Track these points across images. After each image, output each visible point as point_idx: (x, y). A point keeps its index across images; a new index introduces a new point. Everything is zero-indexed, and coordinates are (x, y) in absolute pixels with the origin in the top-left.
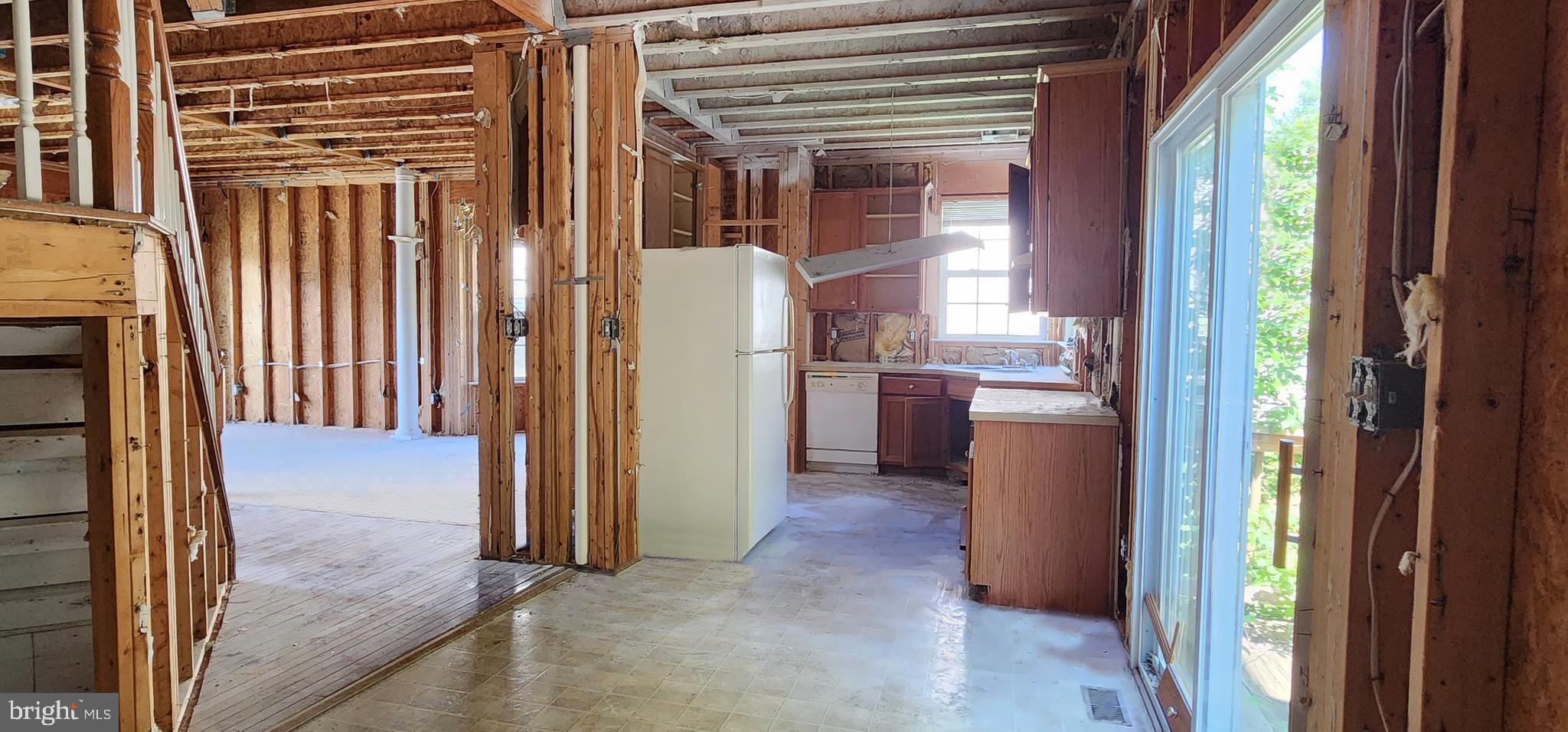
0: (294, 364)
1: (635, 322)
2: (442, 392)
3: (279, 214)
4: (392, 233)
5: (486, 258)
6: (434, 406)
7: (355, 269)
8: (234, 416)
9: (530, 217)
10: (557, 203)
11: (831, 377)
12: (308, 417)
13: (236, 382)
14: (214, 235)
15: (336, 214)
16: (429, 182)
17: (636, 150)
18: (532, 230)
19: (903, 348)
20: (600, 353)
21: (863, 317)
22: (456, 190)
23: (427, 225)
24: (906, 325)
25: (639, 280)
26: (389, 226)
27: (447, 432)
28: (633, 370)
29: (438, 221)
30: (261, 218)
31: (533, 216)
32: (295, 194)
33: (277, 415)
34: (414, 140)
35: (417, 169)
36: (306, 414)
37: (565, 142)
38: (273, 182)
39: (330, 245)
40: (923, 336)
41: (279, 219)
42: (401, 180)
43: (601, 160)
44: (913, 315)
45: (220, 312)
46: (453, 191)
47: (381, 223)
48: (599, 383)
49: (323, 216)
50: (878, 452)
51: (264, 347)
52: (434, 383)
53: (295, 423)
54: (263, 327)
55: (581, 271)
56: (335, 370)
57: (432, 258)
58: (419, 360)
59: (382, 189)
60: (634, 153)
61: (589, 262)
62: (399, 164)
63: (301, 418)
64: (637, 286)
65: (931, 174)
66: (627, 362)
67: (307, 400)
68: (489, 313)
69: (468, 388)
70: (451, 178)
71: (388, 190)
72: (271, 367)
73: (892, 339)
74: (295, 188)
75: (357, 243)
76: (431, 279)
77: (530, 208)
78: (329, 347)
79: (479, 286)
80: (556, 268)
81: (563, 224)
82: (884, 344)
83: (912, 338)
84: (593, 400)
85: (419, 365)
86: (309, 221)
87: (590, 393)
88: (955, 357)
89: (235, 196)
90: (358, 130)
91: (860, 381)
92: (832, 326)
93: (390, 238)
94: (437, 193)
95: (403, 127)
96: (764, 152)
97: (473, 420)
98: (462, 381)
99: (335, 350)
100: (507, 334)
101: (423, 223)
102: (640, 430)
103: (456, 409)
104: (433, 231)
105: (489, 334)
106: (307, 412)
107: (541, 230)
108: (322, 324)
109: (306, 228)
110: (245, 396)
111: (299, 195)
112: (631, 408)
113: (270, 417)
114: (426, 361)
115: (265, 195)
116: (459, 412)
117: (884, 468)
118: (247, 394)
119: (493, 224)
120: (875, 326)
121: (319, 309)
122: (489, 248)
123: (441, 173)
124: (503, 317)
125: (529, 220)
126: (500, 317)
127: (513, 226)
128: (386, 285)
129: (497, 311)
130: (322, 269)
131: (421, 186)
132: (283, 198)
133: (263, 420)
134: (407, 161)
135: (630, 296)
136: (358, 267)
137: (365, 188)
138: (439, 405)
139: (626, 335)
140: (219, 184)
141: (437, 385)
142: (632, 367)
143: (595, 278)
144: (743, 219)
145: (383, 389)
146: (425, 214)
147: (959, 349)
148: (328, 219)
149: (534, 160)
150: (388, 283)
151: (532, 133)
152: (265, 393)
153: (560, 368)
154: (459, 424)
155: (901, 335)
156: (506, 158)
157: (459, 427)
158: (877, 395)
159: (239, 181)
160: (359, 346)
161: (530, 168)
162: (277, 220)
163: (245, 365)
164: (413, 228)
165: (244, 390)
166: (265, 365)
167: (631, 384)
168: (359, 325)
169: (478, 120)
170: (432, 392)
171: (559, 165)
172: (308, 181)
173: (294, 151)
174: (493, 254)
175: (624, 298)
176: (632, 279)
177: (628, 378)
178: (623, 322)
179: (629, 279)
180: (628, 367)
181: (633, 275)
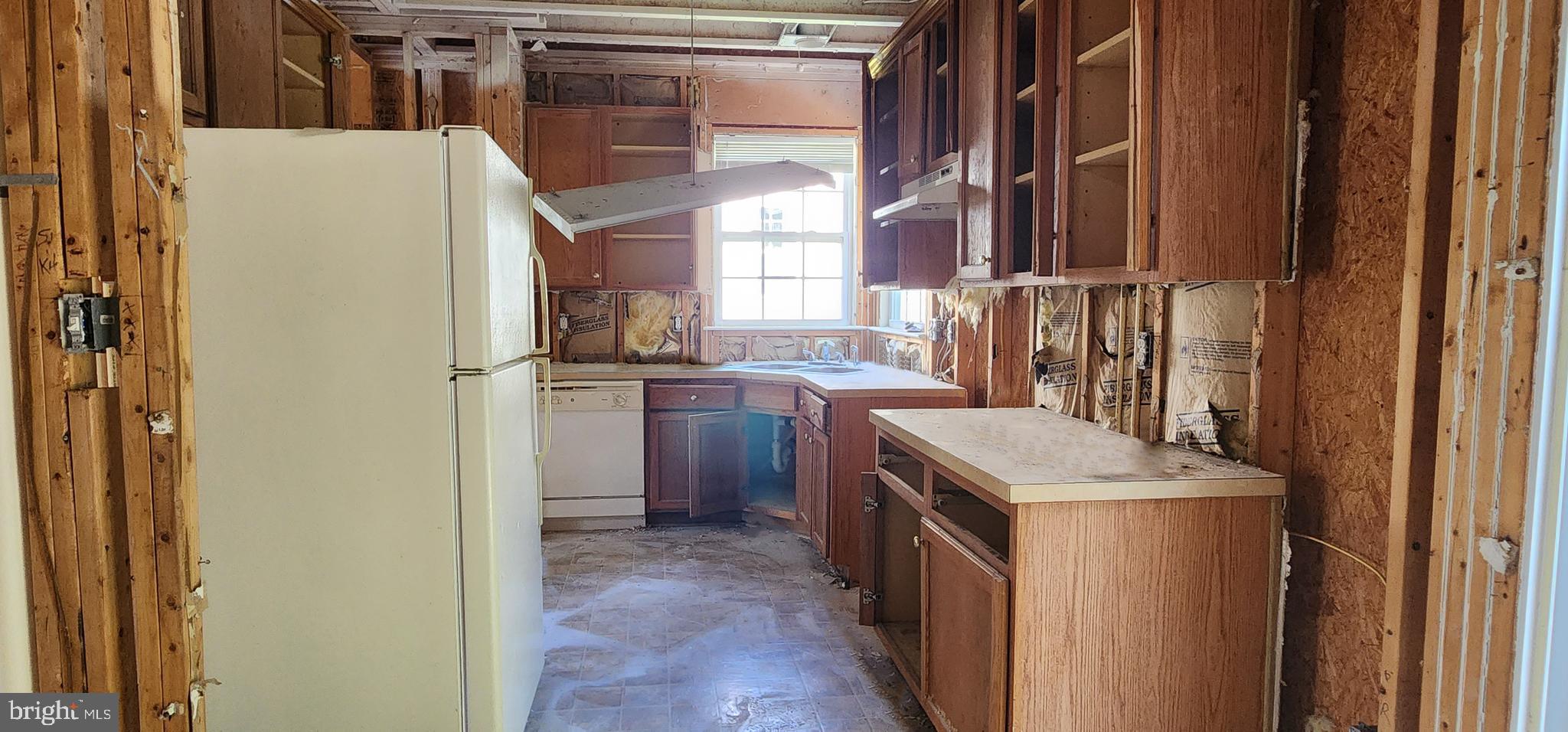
11: (571, 388)
19: (665, 341)
20: (58, 394)
21: (606, 296)
24: (668, 307)
25: (175, 189)
28: (169, 437)
40: (692, 324)
44: (678, 294)
48: (58, 475)
50: (646, 496)
61: (7, 131)
64: (169, 204)
65: (697, 94)
66: (148, 413)
73: (649, 329)
82: (637, 337)
83: (678, 326)
88: (736, 350)
91: (616, 393)
92: (560, 312)
102: (200, 591)
112: (166, 538)
117: (654, 518)
120: (624, 311)
135: (146, 231)
139: (141, 340)
142: (163, 427)
147: (742, 339)
155: (663, 323)
158: (642, 412)
167: (163, 474)
175: (127, 237)
176: (152, 184)
177: (155, 460)
178: (127, 304)
179: (143, 184)
180: (152, 428)
181: (153, 173)
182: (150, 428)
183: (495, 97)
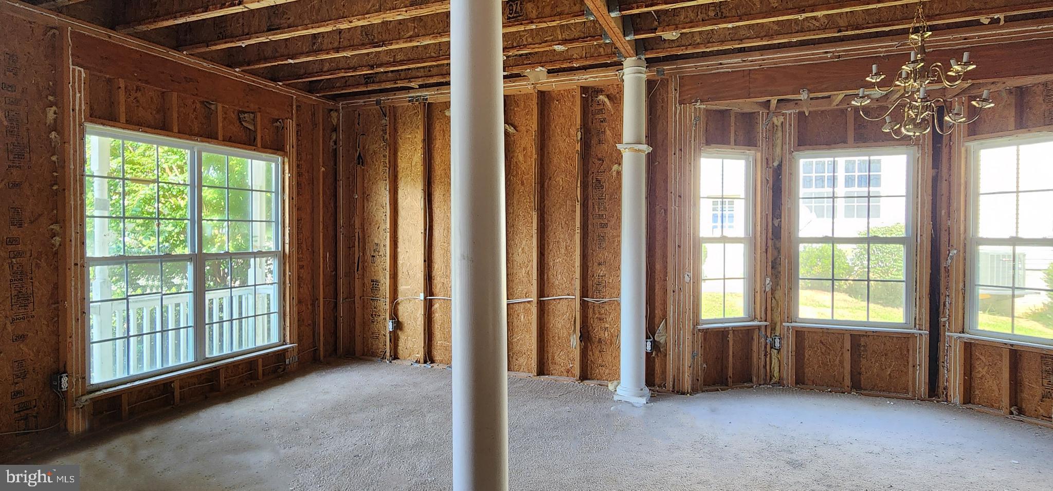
3: (443, 131)
8: (388, 354)
13: (391, 318)
15: (515, 128)
22: (687, 87)
30: (422, 136)
33: (438, 355)
41: (444, 136)
45: (373, 240)
46: (684, 89)
47: (579, 133)
51: (425, 279)
54: (423, 257)
70: (683, 72)
72: (431, 300)
89: (392, 114)
94: (655, 94)
110: (400, 333)
113: (430, 357)
115: (430, 111)
118: (403, 330)
123: (666, 67)
133: (422, 361)
137: (554, 95)
140: (380, 103)
152: (424, 330)
154: (687, 378)
157: (687, 383)
162: (441, 138)
163: (400, 298)
164: (644, 134)
165: (399, 326)
166: (425, 299)
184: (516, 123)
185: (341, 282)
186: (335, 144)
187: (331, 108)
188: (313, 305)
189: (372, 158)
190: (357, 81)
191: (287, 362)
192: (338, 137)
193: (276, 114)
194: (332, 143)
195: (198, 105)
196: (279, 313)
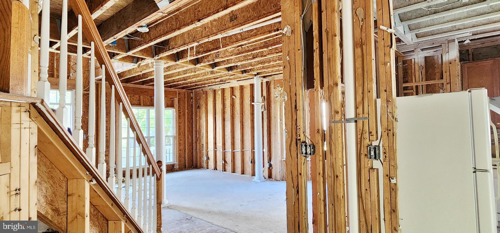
0: (222, 150)
1: (395, 149)
2: (272, 163)
3: (218, 98)
4: (253, 102)
5: (290, 108)
6: (269, 168)
7: (241, 116)
8: (205, 167)
9: (315, 83)
10: (332, 73)
12: (227, 169)
13: (206, 156)
14: (201, 106)
15: (235, 97)
16: (266, 82)
17: (391, 28)
18: (317, 91)
20: (367, 170)
22: (276, 83)
23: (266, 98)
25: (396, 119)
26: (252, 100)
27: (274, 178)
28: (395, 184)
29: (270, 96)
30: (213, 100)
31: (317, 83)
32: (223, 90)
33: (218, 168)
34: (259, 64)
35: (262, 77)
36: (226, 168)
37: (337, 34)
38: (217, 87)
39: (233, 107)
42: (257, 81)
43: (363, 40)
45: (202, 132)
47: (250, 99)
48: (366, 190)
49: (232, 97)
51: (214, 144)
52: (269, 159)
53: (223, 171)
54: (214, 137)
55: (350, 113)
56: (235, 152)
57: (267, 110)
58: (263, 150)
59: (250, 86)
60: (389, 31)
61: (356, 108)
62: (255, 75)
63: (225, 170)
64: (395, 123)
66: (389, 177)
67: (227, 163)
68: (292, 140)
69: (281, 161)
70: (274, 79)
71: (252, 86)
72: (216, 151)
74: (223, 88)
75: (242, 106)
76: (267, 118)
77: (315, 77)
78: (233, 144)
79: (286, 125)
80: (333, 113)
81: (337, 85)
84: (362, 202)
85: (263, 152)
86: (227, 100)
87: (360, 196)
89: (206, 93)
90: (239, 62)
93: (253, 103)
94: (269, 86)
95: (255, 58)
96: (432, 45)
97: (284, 174)
98: (279, 159)
99: (235, 145)
100: (302, 153)
101: (264, 97)
103: (277, 170)
104: (268, 100)
105: (292, 153)
106: (227, 167)
107: (322, 90)
108: (231, 136)
109: (226, 102)
110: (208, 160)
111: (224, 91)
112: (393, 211)
113: (216, 168)
114: (266, 150)
115: (215, 91)
116: (278, 171)
118: (209, 160)
119: (293, 90)
121: (230, 130)
122: (291, 103)
123: (270, 77)
124: (300, 143)
125: (315, 85)
126: (298, 143)
127: (305, 90)
128: (252, 121)
129: (296, 139)
130: (231, 116)
131: (263, 83)
132: (220, 92)
133: (213, 169)
134: (258, 74)
135: (390, 130)
136: (242, 115)
137: (244, 86)
138: (271, 167)
139: (388, 158)
140: (202, 90)
141: (270, 160)
142: (393, 181)
143: (360, 119)
144: (419, 81)
145: (251, 160)
146: (265, 94)
148: (233, 98)
149: (317, 49)
150: (253, 120)
151: (315, 32)
152: (214, 160)
153: (337, 177)
154: (278, 176)
156: (300, 50)
157: (278, 177)
159: (207, 89)
160: (243, 144)
161: (315, 54)
162: (218, 100)
163: (209, 150)
164: (261, 99)
165: (208, 158)
166: (214, 150)
167: (393, 194)
168: (243, 136)
169: (284, 33)
170: (268, 163)
171: (333, 49)
172: (226, 86)
173: (219, 74)
174: (294, 107)
175: (385, 132)
176: (391, 118)
177: (391, 189)
178: (385, 148)
179: (389, 118)
180: (391, 181)
181: (392, 115)
182: (390, 181)
183: (450, 63)
184: (236, 95)
185: (194, 145)
186: (192, 103)
187: (190, 92)
188: (184, 151)
189: (202, 107)
190: (193, 86)
191: (175, 168)
192: (193, 100)
193: (171, 97)
194: (191, 103)
195: (149, 97)
196: (173, 153)
